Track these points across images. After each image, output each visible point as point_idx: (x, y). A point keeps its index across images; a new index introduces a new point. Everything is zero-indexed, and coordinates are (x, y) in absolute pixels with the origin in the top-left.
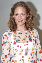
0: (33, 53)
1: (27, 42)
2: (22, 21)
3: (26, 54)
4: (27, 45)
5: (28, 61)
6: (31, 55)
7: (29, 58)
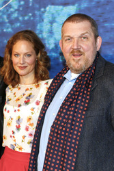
0: (30, 127)
1: (19, 106)
2: (26, 67)
3: (18, 128)
4: (18, 110)
5: (23, 141)
6: (27, 129)
7: (24, 137)
